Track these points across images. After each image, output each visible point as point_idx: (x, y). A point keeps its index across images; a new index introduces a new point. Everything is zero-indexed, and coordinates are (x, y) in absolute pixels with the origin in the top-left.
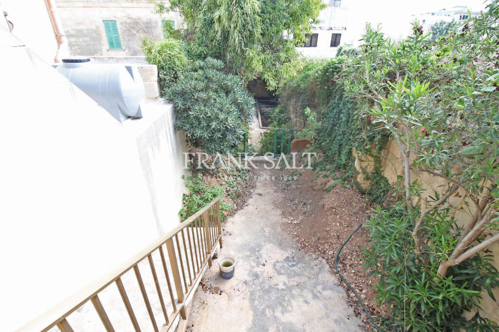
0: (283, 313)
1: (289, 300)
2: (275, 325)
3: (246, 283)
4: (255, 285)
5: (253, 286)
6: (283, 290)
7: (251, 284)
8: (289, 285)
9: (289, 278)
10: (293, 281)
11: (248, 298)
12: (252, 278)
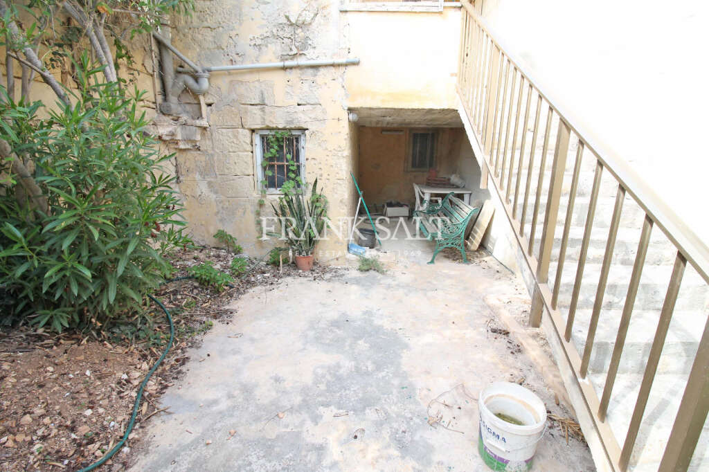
0: (338, 366)
1: (316, 383)
2: (356, 351)
3: (435, 423)
4: (406, 418)
5: (410, 415)
6: (327, 405)
7: (417, 420)
8: (305, 416)
9: (298, 435)
10: (287, 426)
11: (418, 391)
12: (417, 438)
